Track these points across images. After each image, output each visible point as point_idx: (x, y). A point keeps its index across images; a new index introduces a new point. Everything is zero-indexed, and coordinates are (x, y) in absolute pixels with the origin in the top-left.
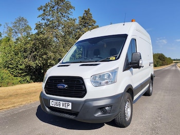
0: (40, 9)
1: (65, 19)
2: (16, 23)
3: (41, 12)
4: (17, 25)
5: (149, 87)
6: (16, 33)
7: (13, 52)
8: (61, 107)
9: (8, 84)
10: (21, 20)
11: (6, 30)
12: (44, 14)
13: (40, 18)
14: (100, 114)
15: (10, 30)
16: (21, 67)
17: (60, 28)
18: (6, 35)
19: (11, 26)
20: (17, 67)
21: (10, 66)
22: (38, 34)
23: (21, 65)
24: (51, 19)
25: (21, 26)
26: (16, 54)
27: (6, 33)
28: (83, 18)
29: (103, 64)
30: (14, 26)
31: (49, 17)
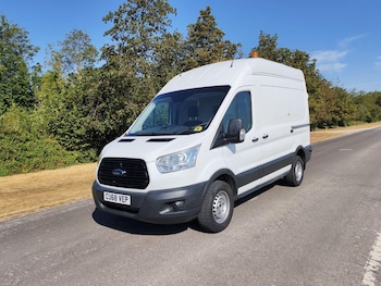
0: (108, 18)
1: (159, 35)
2: (67, 42)
3: (111, 24)
4: (70, 46)
6: (69, 62)
7: (63, 104)
8: (118, 202)
9: (56, 165)
10: (78, 35)
11: (49, 58)
12: (117, 28)
13: (109, 37)
14: (167, 210)
15: (58, 58)
16: (79, 132)
17: (149, 53)
18: (51, 68)
19: (58, 49)
20: (72, 132)
21: (60, 131)
22: (106, 68)
23: (79, 128)
24: (131, 36)
25: (77, 49)
26: (69, 108)
27: (50, 64)
28: (198, 28)
30: (64, 50)
31: (126, 34)
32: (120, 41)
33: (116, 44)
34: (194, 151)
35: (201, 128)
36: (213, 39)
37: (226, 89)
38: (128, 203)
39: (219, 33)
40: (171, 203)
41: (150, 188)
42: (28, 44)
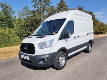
0: (33, 2)
1: (48, 6)
2: (23, 10)
3: (34, 3)
4: (24, 11)
5: (88, 47)
6: (24, 15)
7: (21, 27)
8: (25, 58)
9: (18, 44)
10: (26, 8)
11: (18, 14)
12: (36, 4)
14: (42, 62)
15: (20, 14)
17: (45, 12)
18: (18, 17)
19: (20, 12)
20: (23, 35)
21: (20, 34)
23: (25, 34)
24: (40, 7)
25: (26, 12)
26: (22, 28)
27: (18, 16)
28: (60, 5)
29: (47, 36)
30: (22, 12)
31: (38, 6)
32: (36, 8)
33: (35, 9)
34: (52, 41)
35: (55, 33)
36: (64, 8)
37: (65, 19)
38: (28, 59)
39: (66, 6)
40: (43, 60)
41: (35, 54)
42: (12, 10)
